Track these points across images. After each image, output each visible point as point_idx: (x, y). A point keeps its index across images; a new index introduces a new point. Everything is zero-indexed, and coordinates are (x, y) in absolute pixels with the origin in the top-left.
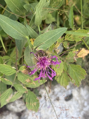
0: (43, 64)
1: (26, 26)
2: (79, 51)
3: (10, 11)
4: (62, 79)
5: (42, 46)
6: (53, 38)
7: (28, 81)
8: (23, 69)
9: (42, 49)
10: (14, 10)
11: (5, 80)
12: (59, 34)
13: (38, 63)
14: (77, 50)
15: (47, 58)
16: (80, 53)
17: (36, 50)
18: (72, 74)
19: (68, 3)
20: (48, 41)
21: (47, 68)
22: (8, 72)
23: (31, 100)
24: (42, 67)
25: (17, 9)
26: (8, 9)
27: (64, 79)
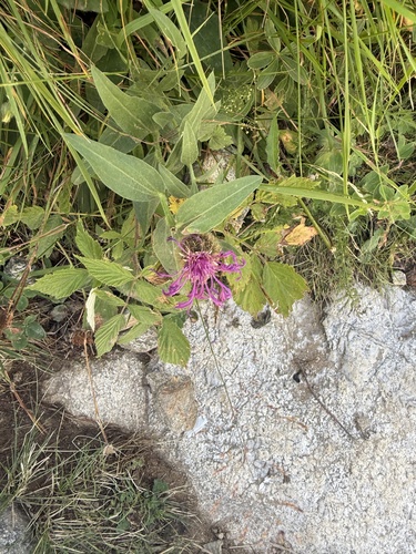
0: (200, 272)
1: (157, 169)
2: (290, 230)
3: (119, 130)
4: (246, 296)
5: (196, 223)
6: (225, 203)
7: (163, 301)
8: (149, 273)
9: (198, 231)
10: (129, 126)
11: (106, 296)
12: (242, 192)
13: (186, 269)
14: (287, 227)
15: (209, 257)
16: (292, 235)
17: (182, 232)
18: (272, 287)
19: (265, 99)
20: (213, 211)
21: (209, 280)
22: (114, 278)
23: (170, 339)
24: (197, 277)
25: (138, 123)
26: (112, 123)
27: (252, 296)
